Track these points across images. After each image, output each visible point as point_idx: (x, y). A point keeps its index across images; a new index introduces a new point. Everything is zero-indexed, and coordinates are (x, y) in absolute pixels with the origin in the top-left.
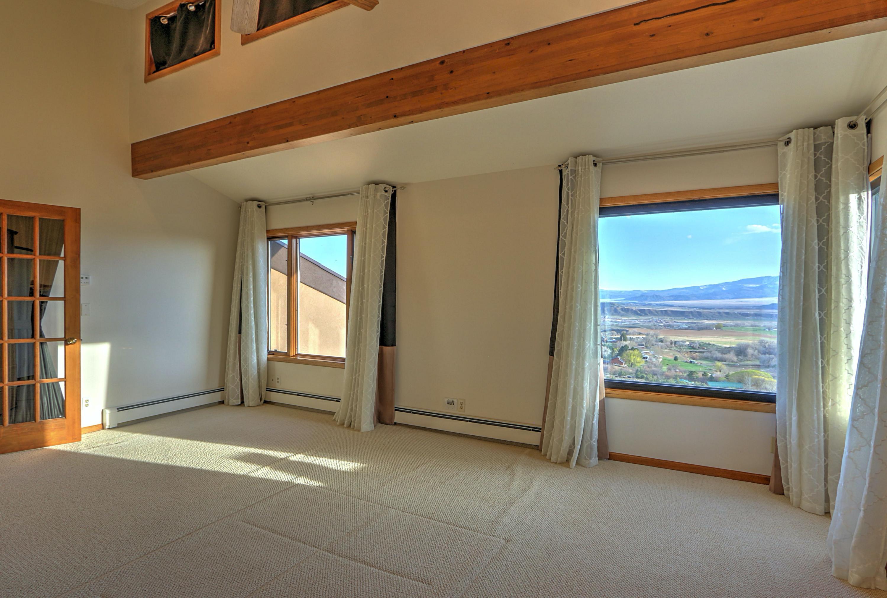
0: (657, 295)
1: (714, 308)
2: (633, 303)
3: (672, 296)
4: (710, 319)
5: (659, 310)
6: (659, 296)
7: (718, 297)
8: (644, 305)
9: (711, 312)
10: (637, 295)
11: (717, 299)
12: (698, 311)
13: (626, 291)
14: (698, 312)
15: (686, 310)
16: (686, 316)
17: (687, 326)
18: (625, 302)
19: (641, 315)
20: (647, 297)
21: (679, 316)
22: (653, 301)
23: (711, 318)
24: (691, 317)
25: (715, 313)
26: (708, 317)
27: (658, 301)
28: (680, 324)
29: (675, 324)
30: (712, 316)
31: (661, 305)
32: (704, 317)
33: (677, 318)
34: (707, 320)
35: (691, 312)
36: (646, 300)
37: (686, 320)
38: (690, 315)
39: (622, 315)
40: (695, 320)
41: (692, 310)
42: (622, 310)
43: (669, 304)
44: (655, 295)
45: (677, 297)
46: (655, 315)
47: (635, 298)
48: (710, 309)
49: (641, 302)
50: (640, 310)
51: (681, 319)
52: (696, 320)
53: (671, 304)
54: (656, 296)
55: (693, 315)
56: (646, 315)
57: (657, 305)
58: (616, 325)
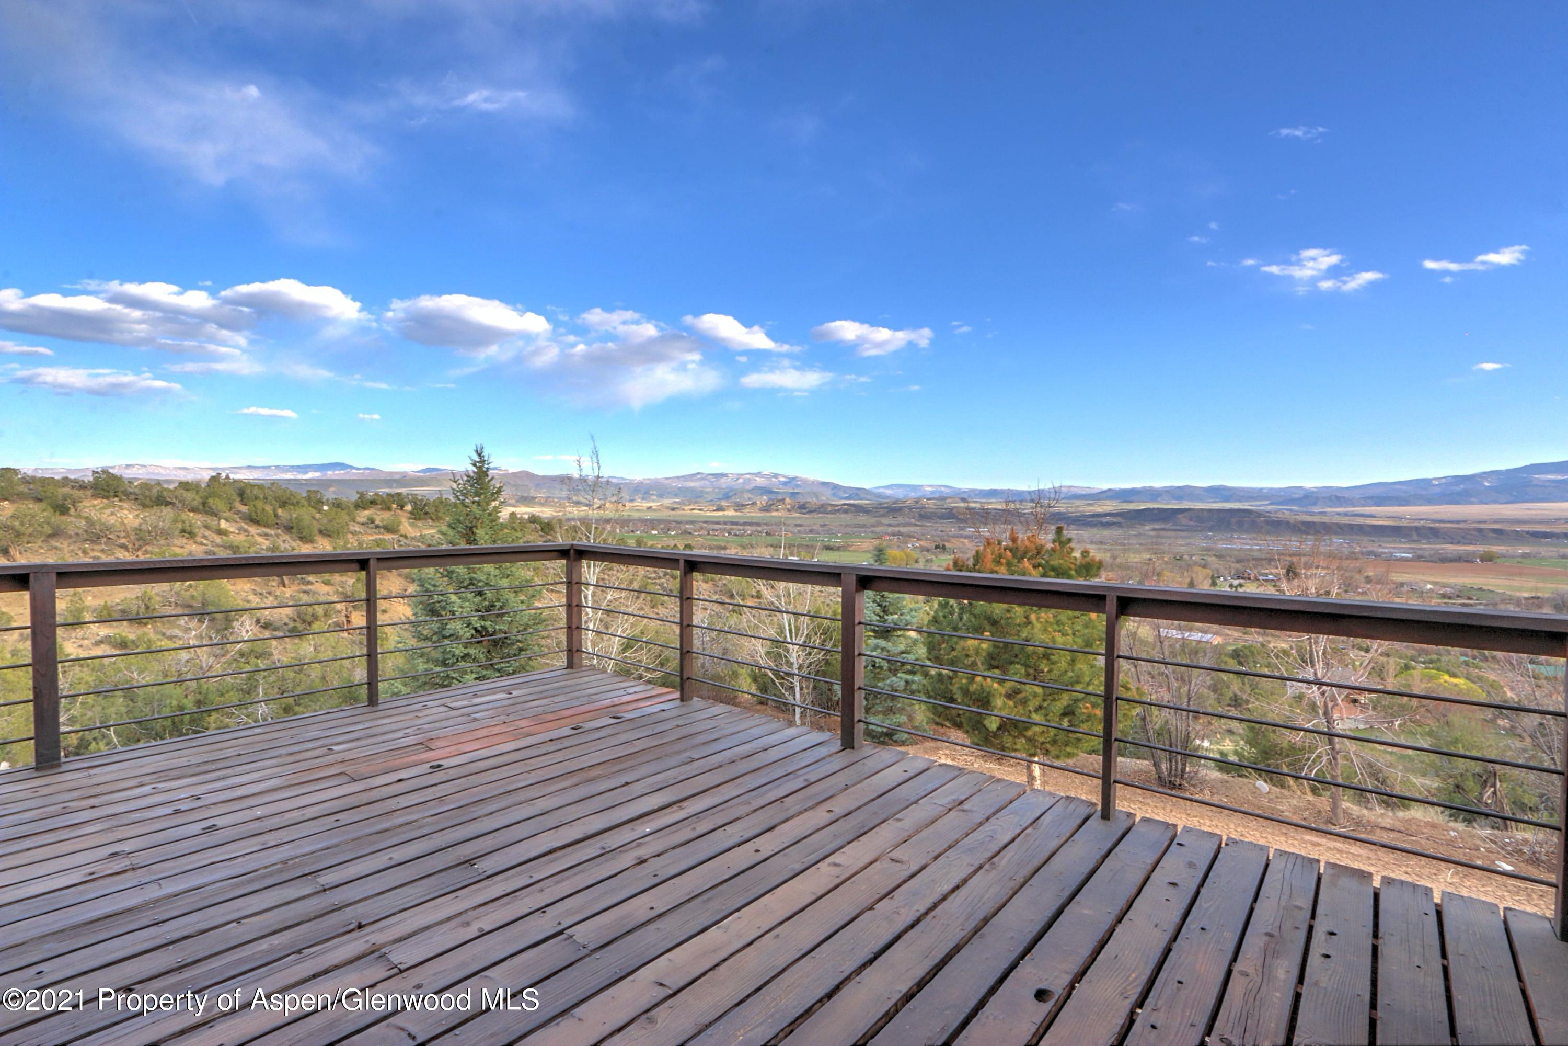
0: (1339, 495)
1: (1465, 521)
2: (1288, 510)
3: (1371, 498)
4: (1459, 543)
5: (1345, 525)
6: (1344, 498)
7: (1474, 500)
8: (1312, 514)
9: (1461, 529)
10: (1296, 496)
11: (1471, 503)
12: (1432, 525)
13: (1272, 489)
14: (1431, 528)
15: (1404, 523)
16: (1405, 536)
17: (1410, 556)
18: (1270, 508)
19: (1308, 534)
20: (1317, 499)
21: (1389, 536)
22: (1330, 507)
23: (1462, 540)
24: (1415, 537)
25: (1468, 530)
26: (1452, 538)
27: (1341, 506)
28: (1392, 550)
29: (1381, 550)
30: (1463, 537)
31: (1346, 514)
32: (1444, 538)
33: (1386, 539)
34: (1452, 543)
35: (1417, 528)
36: (1315, 504)
37: (1404, 543)
38: (1414, 533)
39: (1268, 533)
40: (1424, 544)
41: (1416, 524)
42: (1267, 522)
43: (1364, 513)
44: (1335, 496)
45: (1380, 500)
46: (1336, 533)
47: (1292, 501)
48: (1458, 522)
49: (1305, 510)
50: (1304, 523)
51: (1394, 541)
52: (1430, 543)
53: (1368, 513)
54: (1337, 497)
55: (1419, 535)
56: (1317, 532)
57: (1338, 514)
58: (1260, 550)
